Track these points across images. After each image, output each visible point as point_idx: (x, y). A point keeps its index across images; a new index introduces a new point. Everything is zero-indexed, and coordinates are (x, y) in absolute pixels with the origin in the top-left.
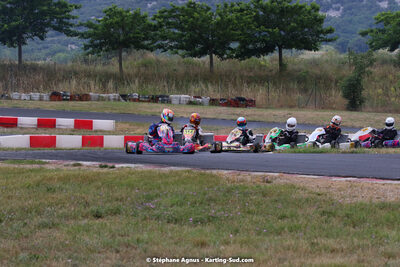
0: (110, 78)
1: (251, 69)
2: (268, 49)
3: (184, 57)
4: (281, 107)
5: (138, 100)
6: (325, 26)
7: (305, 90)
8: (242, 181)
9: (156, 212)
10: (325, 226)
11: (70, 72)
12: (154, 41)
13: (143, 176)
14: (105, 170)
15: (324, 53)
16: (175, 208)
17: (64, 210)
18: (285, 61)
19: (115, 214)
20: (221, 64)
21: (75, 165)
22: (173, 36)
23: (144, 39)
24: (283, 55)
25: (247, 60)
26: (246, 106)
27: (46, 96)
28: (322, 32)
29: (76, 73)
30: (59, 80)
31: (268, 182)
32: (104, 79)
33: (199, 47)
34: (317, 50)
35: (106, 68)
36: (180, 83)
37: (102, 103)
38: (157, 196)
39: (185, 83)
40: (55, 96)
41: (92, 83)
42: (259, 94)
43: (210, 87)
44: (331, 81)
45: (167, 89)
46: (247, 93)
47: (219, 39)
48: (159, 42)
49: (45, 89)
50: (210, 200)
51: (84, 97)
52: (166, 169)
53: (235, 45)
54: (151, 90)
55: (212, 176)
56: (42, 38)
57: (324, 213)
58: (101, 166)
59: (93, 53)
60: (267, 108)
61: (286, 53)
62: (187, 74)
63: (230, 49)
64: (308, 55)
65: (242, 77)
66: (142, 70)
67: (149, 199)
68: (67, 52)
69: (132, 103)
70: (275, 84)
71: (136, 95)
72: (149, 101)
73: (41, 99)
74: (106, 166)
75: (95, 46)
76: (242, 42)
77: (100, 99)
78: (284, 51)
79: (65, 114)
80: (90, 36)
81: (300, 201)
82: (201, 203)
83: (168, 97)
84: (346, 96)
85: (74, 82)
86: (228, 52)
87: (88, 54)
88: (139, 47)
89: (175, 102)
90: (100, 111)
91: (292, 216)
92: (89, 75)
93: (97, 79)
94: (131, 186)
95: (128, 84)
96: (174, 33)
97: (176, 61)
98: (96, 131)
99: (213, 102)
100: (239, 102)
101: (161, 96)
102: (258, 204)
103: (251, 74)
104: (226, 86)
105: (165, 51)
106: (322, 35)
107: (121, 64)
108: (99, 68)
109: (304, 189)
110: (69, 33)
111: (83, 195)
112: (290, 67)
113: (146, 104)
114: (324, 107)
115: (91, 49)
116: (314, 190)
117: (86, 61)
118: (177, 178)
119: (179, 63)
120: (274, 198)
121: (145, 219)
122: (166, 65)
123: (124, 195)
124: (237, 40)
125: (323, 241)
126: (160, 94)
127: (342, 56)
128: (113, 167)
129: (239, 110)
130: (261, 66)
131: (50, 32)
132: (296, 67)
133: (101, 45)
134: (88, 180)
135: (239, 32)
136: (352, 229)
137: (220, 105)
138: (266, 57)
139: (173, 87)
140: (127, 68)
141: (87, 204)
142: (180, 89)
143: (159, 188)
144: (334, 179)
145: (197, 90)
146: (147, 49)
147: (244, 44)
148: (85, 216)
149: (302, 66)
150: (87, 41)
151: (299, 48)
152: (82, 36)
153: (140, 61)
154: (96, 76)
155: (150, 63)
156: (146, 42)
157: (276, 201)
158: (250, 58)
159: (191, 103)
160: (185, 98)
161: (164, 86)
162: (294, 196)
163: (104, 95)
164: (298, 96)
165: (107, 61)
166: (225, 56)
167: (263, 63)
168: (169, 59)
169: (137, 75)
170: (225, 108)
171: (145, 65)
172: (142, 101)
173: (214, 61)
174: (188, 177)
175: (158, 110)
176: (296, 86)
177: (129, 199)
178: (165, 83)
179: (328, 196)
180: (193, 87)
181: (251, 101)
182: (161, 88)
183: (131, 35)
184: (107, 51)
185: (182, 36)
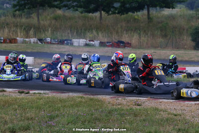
0: (31, 28)
3: (82, 13)
4: (148, 48)
5: (51, 43)
7: (165, 36)
8: (120, 104)
9: (56, 129)
11: (3, 23)
14: (23, 95)
15: (178, 10)
18: (151, 16)
19: (26, 130)
20: (109, 18)
23: (55, 1)
24: (150, 13)
25: (125, 15)
26: (125, 47)
31: (138, 105)
32: (27, 30)
33: (92, 6)
35: (28, 20)
36: (80, 31)
37: (25, 45)
38: (57, 116)
39: (83, 31)
41: (19, 30)
42: (134, 40)
43: (100, 34)
44: (184, 30)
45: (70, 36)
46: (125, 38)
48: (65, 3)
50: (96, 119)
51: (13, 41)
52: (64, 96)
53: (117, 5)
55: (99, 101)
58: (19, 92)
59: (19, 10)
60: (139, 48)
62: (84, 25)
63: (113, 7)
64: (167, 11)
65: (121, 27)
66: (53, 22)
67: (52, 118)
69: (46, 45)
70: (145, 31)
71: (49, 40)
72: (58, 44)
74: (23, 92)
75: (21, 5)
77: (24, 42)
78: (150, 9)
81: (162, 121)
83: (71, 40)
84: (194, 40)
85: (6, 30)
86: (112, 9)
87: (16, 11)
88: (51, 6)
89: (75, 44)
94: (39, 108)
95: (44, 32)
99: (102, 44)
100: (120, 44)
101: (66, 40)
102: (131, 123)
104: (111, 33)
105: (69, 9)
107: (38, 18)
108: (24, 20)
109: (165, 111)
111: (4, 115)
112: (155, 20)
113: (55, 46)
114: (177, 47)
115: (18, 7)
116: (172, 112)
117: (14, 16)
118: (72, 103)
120: (144, 117)
123: (33, 116)
124: (119, 2)
126: (64, 38)
127: (191, 12)
128: (28, 93)
130: (135, 19)
132: (159, 20)
133: (25, 5)
137: (107, 46)
138: (138, 13)
139: (75, 33)
140: (43, 20)
141: (6, 123)
142: (80, 35)
143: (59, 110)
146: (57, 8)
147: (123, 4)
149: (163, 19)
150: (15, 2)
151: (161, 7)
153: (52, 16)
154: (21, 26)
155: (60, 17)
157: (144, 120)
158: (127, 13)
159: (87, 45)
160: (82, 41)
161: (68, 33)
162: (157, 117)
163: (27, 40)
164: (160, 40)
165: (29, 16)
166: (110, 12)
167: (136, 17)
168: (72, 14)
169: (50, 26)
170: (110, 48)
171: (56, 19)
172: (53, 44)
173: (103, 16)
174: (81, 102)
175: (64, 50)
176: (159, 33)
177: (37, 119)
178: (69, 31)
179: (182, 116)
180: (89, 34)
181: (128, 43)
182: (66, 34)
184: (29, 9)
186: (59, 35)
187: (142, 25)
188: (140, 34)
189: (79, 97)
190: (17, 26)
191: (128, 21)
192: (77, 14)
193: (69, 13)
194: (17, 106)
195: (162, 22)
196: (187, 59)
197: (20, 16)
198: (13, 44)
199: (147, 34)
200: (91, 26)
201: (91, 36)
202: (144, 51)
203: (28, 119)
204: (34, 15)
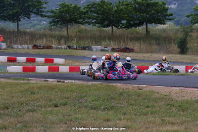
0: (62, 38)
1: (132, 34)
2: (140, 24)
3: (99, 27)
4: (147, 52)
5: (76, 49)
6: (169, 12)
7: (159, 44)
8: (128, 89)
9: (85, 104)
10: (169, 111)
11: (43, 35)
12: (84, 19)
13: (78, 86)
14: (60, 83)
15: (168, 26)
16: (94, 102)
17: (39, 103)
18: (148, 30)
19: (65, 105)
20: (117, 31)
21: (45, 81)
22: (93, 17)
23: (79, 19)
24: (148, 27)
26: (130, 52)
27: (31, 47)
28: (167, 15)
29: (45, 36)
30: (37, 39)
31: (140, 89)
32: (59, 39)
33: (106, 23)
34: (165, 24)
35: (60, 33)
36: (97, 40)
37: (58, 50)
38: (85, 96)
39: (99, 40)
40: (35, 47)
41: (53, 40)
42: (136, 46)
43: (112, 43)
44: (172, 39)
45: (90, 44)
46: (130, 46)
47: (116, 18)
48: (87, 20)
49: (30, 43)
50: (112, 98)
51: (49, 47)
52: (90, 83)
53: (124, 22)
54: (82, 44)
55: (113, 86)
56: (29, 18)
57: (168, 105)
58: (58, 82)
59: (54, 25)
60: (140, 53)
61: (149, 26)
62: (100, 36)
63: (121, 23)
64: (160, 27)
65: (127, 37)
66: (78, 34)
67: (82, 97)
68: (41, 25)
69: (73, 51)
70: (144, 41)
71: (75, 46)
72: (82, 49)
73: (28, 48)
74: (60, 82)
75: (55, 22)
76: (127, 20)
77: (57, 48)
79: (40, 56)
80: (52, 17)
81: (156, 99)
82: (107, 100)
83: (91, 47)
84: (179, 47)
85: (45, 40)
86: (121, 25)
87: (51, 26)
88: (77, 22)
89: (94, 50)
90: (57, 54)
91: (152, 106)
92: (52, 36)
93: (56, 38)
94: (73, 91)
95: (71, 41)
96: (94, 16)
97: (95, 29)
98: (55, 64)
99: (113, 50)
100: (126, 50)
101: (87, 47)
102: (136, 100)
103: (132, 36)
104: (120, 42)
105: (90, 24)
106: (167, 17)
107: (68, 31)
108: (57, 33)
109: (158, 93)
110: (42, 16)
111: (49, 96)
112: (151, 33)
113: (80, 51)
114: (168, 52)
115: (53, 23)
116: (163, 93)
117: (50, 29)
118: (95, 87)
119: (96, 31)
120: (144, 97)
121: (80, 107)
122: (90, 32)
123: (69, 96)
124: (125, 19)
125: (167, 119)
126: (86, 46)
127: (177, 27)
128: (64, 82)
129: (126, 54)
130: (137, 32)
131: (33, 15)
132: (154, 33)
133: (58, 22)
134: (51, 88)
135: (126, 15)
136: (182, 113)
137: (117, 51)
138: (139, 28)
139: (94, 42)
140: (71, 33)
141: (51, 100)
142: (97, 44)
143: (87, 92)
144: (173, 88)
145: (106, 44)
146: (81, 24)
147: (129, 21)
148: (50, 106)
149: (157, 32)
150: (51, 20)
151: (156, 23)
152: (49, 17)
153: (77, 29)
155: (83, 31)
156: (80, 20)
157: (144, 99)
158: (131, 28)
160: (99, 48)
161: (89, 42)
162: (153, 97)
163: (59, 46)
164: (155, 47)
166: (119, 27)
167: (138, 31)
169: (75, 37)
171: (80, 32)
172: (78, 49)
173: (114, 29)
174: (101, 87)
175: (86, 54)
176: (154, 42)
177: (71, 98)
179: (170, 96)
180: (103, 43)
181: (132, 49)
183: (73, 17)
184: (61, 24)
185: (98, 17)
188: (140, 43)
189: (99, 84)
194: (57, 90)
195: (156, 34)
196: (174, 60)
199: (146, 43)
200: (105, 37)
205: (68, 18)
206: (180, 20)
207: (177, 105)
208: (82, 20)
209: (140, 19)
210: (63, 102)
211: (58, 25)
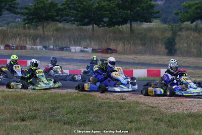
0: (38, 38)
2: (124, 22)
3: (78, 26)
4: (130, 54)
5: (53, 49)
7: (145, 44)
8: (109, 99)
9: (58, 118)
10: (156, 127)
11: (16, 34)
12: (62, 16)
15: (155, 24)
16: (69, 116)
18: (133, 29)
19: (34, 118)
20: (99, 30)
23: (57, 16)
24: (132, 25)
25: (112, 28)
26: (112, 53)
27: (2, 47)
28: (154, 13)
29: (19, 34)
30: (10, 38)
31: (123, 99)
32: (34, 38)
33: (86, 20)
34: (150, 22)
35: (35, 31)
36: (76, 40)
37: (33, 51)
38: (58, 108)
39: (79, 40)
40: (7, 47)
41: (28, 39)
42: (120, 47)
43: (92, 43)
44: (159, 39)
45: (69, 43)
46: (113, 46)
47: (97, 16)
48: (64, 18)
49: (2, 43)
50: (89, 110)
51: (23, 48)
53: (106, 20)
55: (91, 96)
56: (0, 15)
57: (155, 119)
59: (28, 23)
60: (123, 54)
61: (134, 24)
62: (80, 35)
63: (103, 21)
64: (146, 25)
65: (109, 37)
66: (55, 33)
67: (54, 109)
68: (16, 22)
69: (49, 51)
70: (128, 41)
71: (51, 47)
72: (59, 50)
75: (29, 20)
76: (109, 18)
77: (32, 49)
78: (132, 23)
80: (27, 14)
81: (141, 112)
82: (84, 112)
83: (69, 47)
84: (167, 48)
85: (18, 39)
86: (102, 23)
87: (25, 24)
88: (54, 20)
89: (73, 50)
91: (137, 121)
94: (44, 101)
95: (48, 41)
96: (73, 13)
97: (74, 28)
99: (94, 51)
100: (109, 51)
102: (117, 113)
103: (115, 35)
104: (101, 42)
105: (68, 22)
106: (153, 15)
107: (43, 30)
108: (32, 31)
109: (144, 104)
110: (15, 13)
111: (16, 107)
112: (136, 32)
113: (57, 52)
114: (154, 54)
115: (27, 21)
116: (150, 104)
117: (24, 28)
118: (70, 97)
120: (128, 109)
121: (51, 122)
123: (39, 107)
124: (107, 17)
126: (64, 46)
127: (165, 26)
129: (108, 55)
130: (121, 31)
131: (5, 12)
133: (33, 19)
134: (18, 98)
135: (108, 13)
138: (123, 26)
139: (72, 42)
140: (47, 31)
141: (17, 113)
142: (76, 44)
143: (59, 103)
146: (58, 21)
147: (111, 19)
148: (16, 120)
149: (143, 31)
150: (25, 17)
151: (141, 21)
152: (23, 14)
153: (54, 28)
154: (30, 36)
155: (60, 29)
156: (57, 18)
157: (128, 111)
158: (114, 26)
159: (82, 51)
160: (78, 48)
162: (138, 109)
163: (34, 47)
164: (141, 47)
165: (36, 28)
166: (101, 25)
167: (121, 29)
168: (70, 27)
169: (52, 36)
170: (100, 54)
171: (57, 30)
172: (55, 50)
173: (95, 28)
174: (77, 96)
175: (64, 55)
176: (139, 42)
177: (42, 110)
178: (68, 40)
179: (158, 108)
180: (83, 42)
181: (115, 50)
182: (66, 43)
183: (49, 14)
184: (36, 22)
185: (77, 14)
186: (60, 44)
187: (125, 35)
188: (124, 43)
189: (75, 93)
190: (26, 36)
191: (115, 33)
192: (74, 26)
193: (68, 26)
194: (26, 100)
195: (141, 33)
196: (162, 63)
197: (29, 28)
198: (23, 51)
199: (130, 43)
200: (85, 36)
201: (85, 44)
202: (127, 57)
203: (35, 110)
204: (40, 28)
205: (44, 15)
206: (167, 18)
207: (166, 120)
208: (59, 17)
209: (124, 16)
210: (31, 115)
211: (33, 23)
